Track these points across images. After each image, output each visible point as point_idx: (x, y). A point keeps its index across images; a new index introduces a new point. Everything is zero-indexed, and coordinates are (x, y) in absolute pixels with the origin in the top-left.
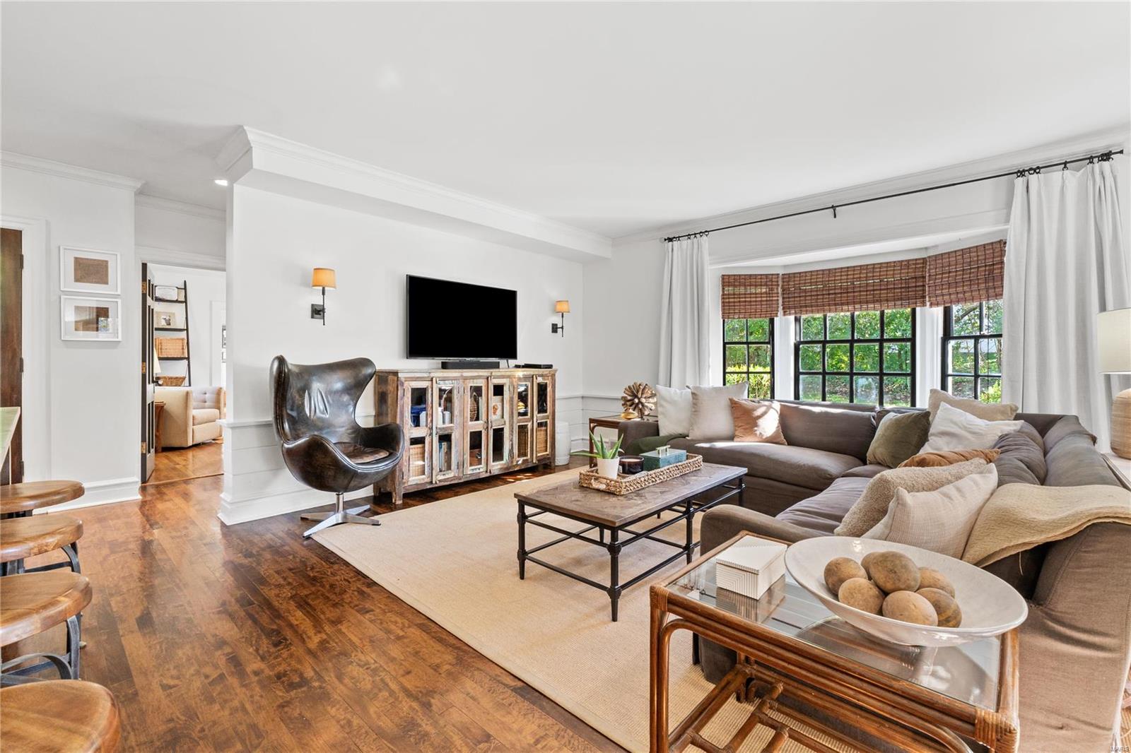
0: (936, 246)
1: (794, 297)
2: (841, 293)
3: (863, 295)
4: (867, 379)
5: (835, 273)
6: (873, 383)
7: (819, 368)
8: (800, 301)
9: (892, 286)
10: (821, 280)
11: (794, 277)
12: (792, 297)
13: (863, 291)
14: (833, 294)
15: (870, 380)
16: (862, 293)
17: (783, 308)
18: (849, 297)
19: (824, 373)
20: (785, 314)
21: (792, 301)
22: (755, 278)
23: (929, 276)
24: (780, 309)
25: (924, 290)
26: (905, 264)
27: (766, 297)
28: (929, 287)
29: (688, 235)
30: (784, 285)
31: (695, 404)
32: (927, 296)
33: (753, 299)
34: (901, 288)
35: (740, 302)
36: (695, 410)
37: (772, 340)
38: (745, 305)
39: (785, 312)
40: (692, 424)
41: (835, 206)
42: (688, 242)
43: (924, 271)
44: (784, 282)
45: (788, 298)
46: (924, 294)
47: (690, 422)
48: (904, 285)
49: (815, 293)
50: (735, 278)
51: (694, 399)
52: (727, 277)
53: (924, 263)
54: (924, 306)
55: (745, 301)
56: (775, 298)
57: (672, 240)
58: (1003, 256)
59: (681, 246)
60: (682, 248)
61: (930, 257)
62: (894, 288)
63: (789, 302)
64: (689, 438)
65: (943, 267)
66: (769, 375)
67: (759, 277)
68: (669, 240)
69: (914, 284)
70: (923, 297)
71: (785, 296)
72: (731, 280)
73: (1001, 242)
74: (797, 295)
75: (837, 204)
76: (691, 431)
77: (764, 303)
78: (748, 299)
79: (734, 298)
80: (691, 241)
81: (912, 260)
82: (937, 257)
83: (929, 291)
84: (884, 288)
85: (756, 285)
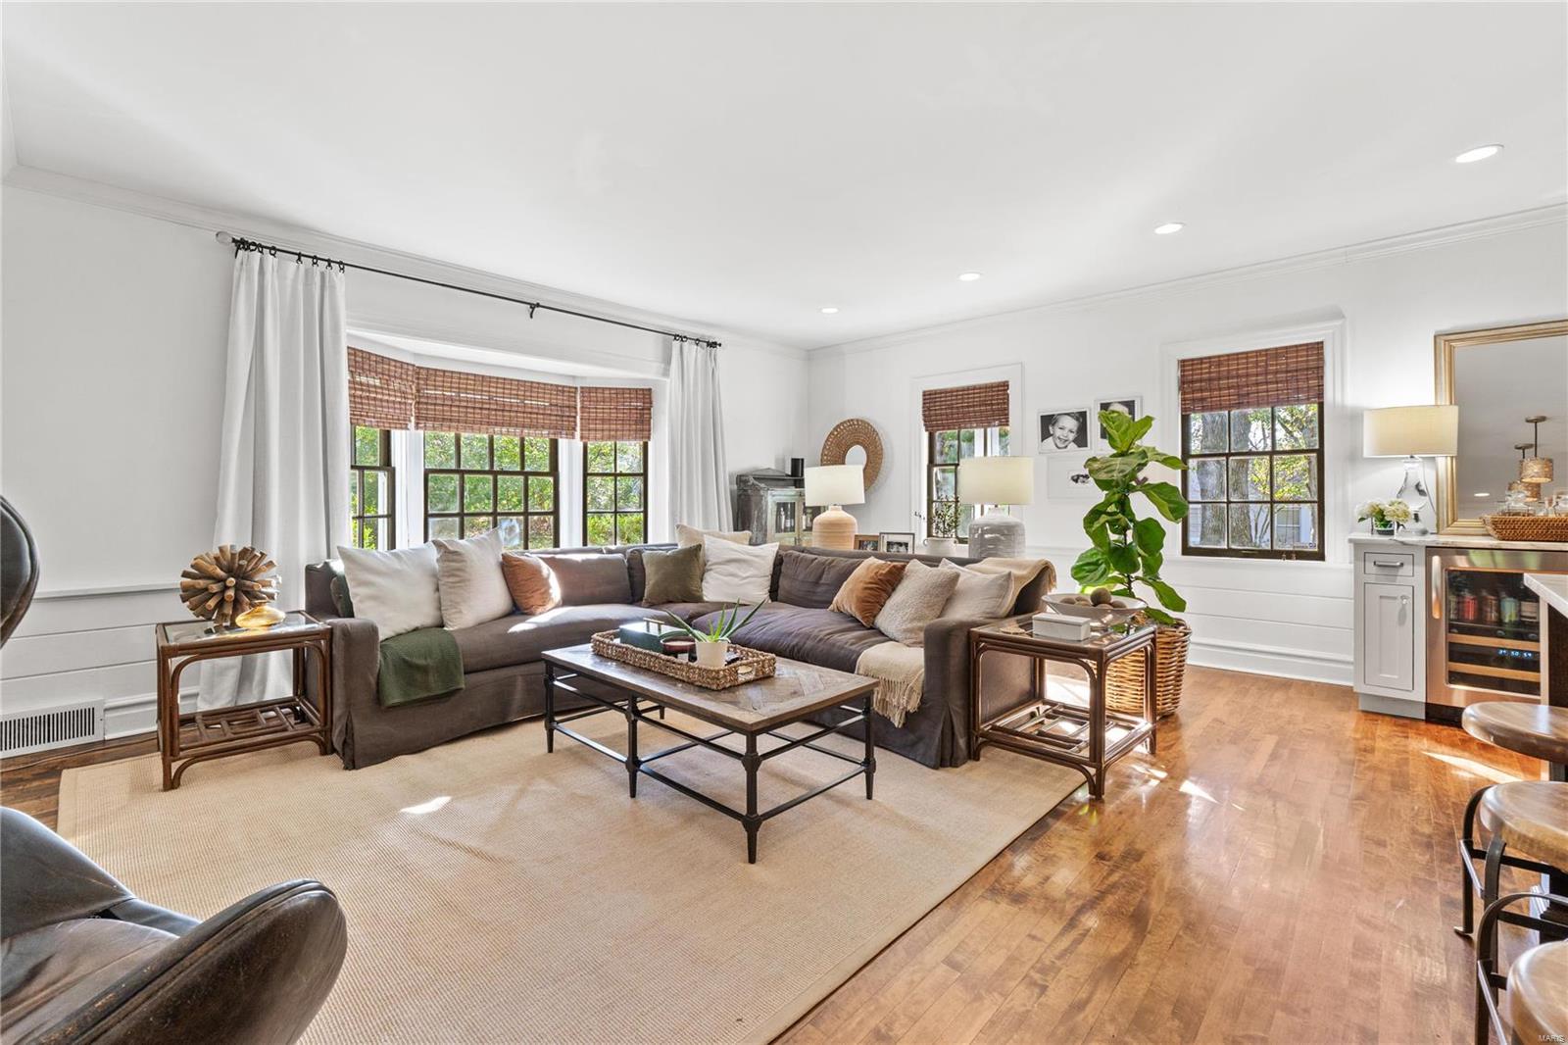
0: (583, 378)
1: (435, 404)
2: (496, 410)
3: (520, 417)
4: (511, 520)
5: (490, 382)
6: (517, 526)
7: (455, 509)
8: (443, 411)
9: (549, 412)
11: (436, 375)
12: (431, 404)
13: (520, 412)
14: (486, 409)
15: (515, 521)
16: (518, 415)
17: (417, 418)
19: (462, 515)
20: (417, 426)
21: (432, 410)
22: (389, 365)
23: (582, 407)
24: (413, 419)
25: (575, 422)
26: (560, 390)
27: (401, 397)
28: (581, 419)
29: (300, 255)
30: (418, 384)
31: (458, 569)
32: (578, 428)
33: (386, 398)
34: (556, 415)
35: (368, 398)
36: (457, 579)
37: (387, 464)
38: (376, 406)
39: (417, 424)
40: (455, 604)
41: (538, 305)
42: (298, 268)
43: (575, 401)
44: (418, 379)
45: (427, 404)
46: (576, 425)
47: (440, 603)
48: (559, 413)
49: (465, 404)
50: (362, 357)
51: (453, 561)
52: (353, 352)
53: (575, 393)
54: (573, 438)
55: (375, 399)
56: (410, 401)
57: (252, 247)
58: (651, 403)
59: (280, 271)
60: (282, 273)
61: (582, 388)
62: (550, 415)
63: (427, 409)
64: (451, 629)
65: (597, 401)
66: (386, 519)
67: (393, 363)
68: (242, 244)
69: (567, 414)
70: (574, 429)
71: (422, 400)
72: (357, 359)
73: (650, 390)
74: (439, 402)
75: (541, 304)
76: (457, 616)
77: (397, 406)
78: (379, 396)
79: (362, 390)
80: (306, 271)
81: (567, 387)
82: (590, 390)
83: (582, 423)
84: (541, 412)
85: (389, 376)
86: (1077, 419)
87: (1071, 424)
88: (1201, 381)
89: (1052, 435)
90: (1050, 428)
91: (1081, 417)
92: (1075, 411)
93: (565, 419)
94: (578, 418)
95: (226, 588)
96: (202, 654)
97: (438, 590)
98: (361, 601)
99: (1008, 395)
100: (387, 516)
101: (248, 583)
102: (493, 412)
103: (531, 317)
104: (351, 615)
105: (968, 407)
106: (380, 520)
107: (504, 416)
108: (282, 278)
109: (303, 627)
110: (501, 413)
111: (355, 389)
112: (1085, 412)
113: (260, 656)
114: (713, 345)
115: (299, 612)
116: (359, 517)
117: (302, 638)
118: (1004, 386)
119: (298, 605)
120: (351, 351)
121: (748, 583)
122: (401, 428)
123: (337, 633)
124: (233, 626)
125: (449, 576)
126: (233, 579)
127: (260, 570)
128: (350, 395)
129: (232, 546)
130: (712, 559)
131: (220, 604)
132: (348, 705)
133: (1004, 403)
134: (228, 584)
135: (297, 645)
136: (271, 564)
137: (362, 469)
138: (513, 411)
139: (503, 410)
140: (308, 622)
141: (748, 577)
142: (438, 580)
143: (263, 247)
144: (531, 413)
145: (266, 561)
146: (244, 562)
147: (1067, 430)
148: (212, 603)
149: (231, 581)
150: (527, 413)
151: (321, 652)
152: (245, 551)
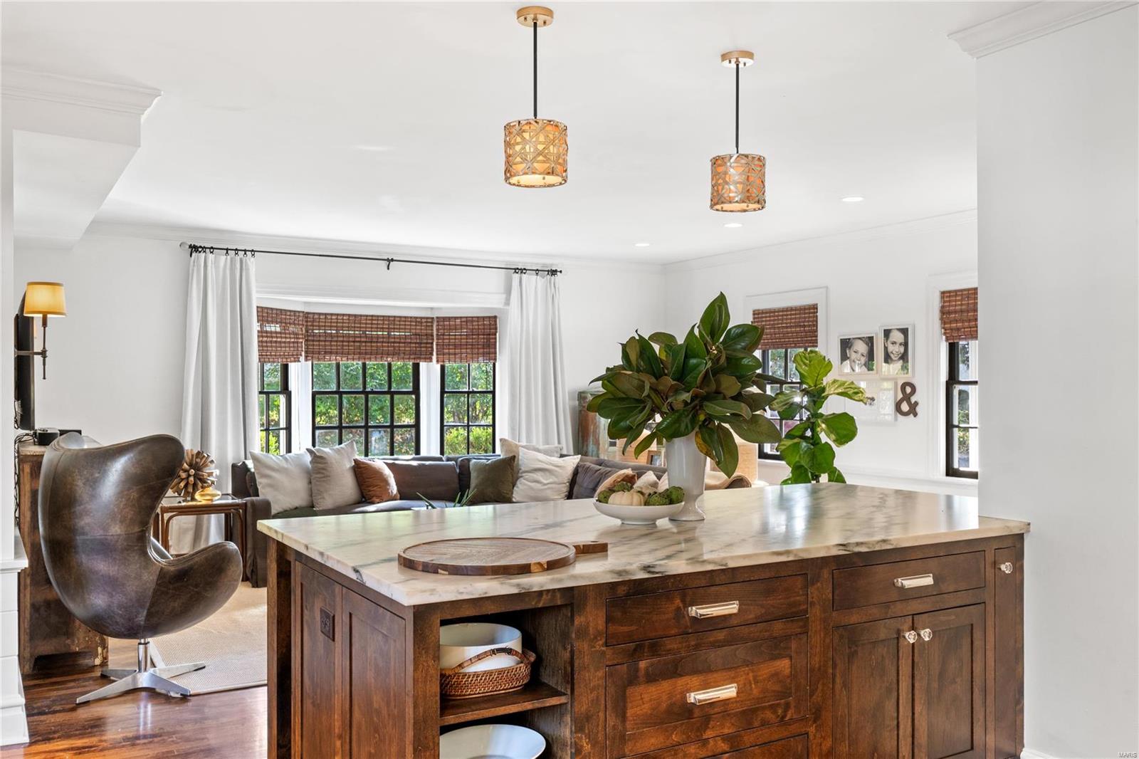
1: (319, 341)
2: (366, 342)
3: (385, 346)
4: (380, 432)
6: (385, 437)
7: (336, 422)
8: (325, 345)
9: (409, 341)
10: (347, 325)
11: (320, 318)
12: (317, 341)
13: (385, 342)
14: (358, 342)
15: (382, 432)
16: (384, 344)
17: (306, 352)
18: (373, 346)
19: (340, 428)
20: (306, 360)
21: (317, 345)
22: (286, 315)
23: (437, 335)
24: (303, 353)
25: (432, 347)
26: (418, 321)
27: (294, 338)
28: (437, 345)
29: (227, 250)
30: (307, 326)
31: (323, 469)
32: (435, 353)
33: (284, 340)
34: (416, 343)
35: (271, 342)
36: (322, 476)
37: (285, 390)
38: (276, 347)
39: (306, 357)
40: (320, 493)
41: (392, 260)
42: (226, 258)
43: (432, 330)
44: (307, 322)
45: (313, 341)
46: (433, 350)
47: (311, 490)
48: (418, 341)
49: (341, 339)
50: (267, 313)
51: (320, 463)
52: (261, 310)
53: (432, 322)
54: (431, 361)
55: (276, 342)
56: (301, 340)
57: (200, 249)
58: (496, 329)
59: (216, 262)
60: (217, 264)
61: (437, 318)
62: (410, 343)
63: (313, 345)
64: (318, 509)
65: (450, 329)
66: (285, 431)
67: (289, 313)
68: (194, 248)
69: (425, 341)
70: (432, 354)
71: (310, 338)
72: (264, 315)
73: (495, 317)
74: (322, 339)
75: (395, 259)
76: (321, 500)
77: (292, 345)
78: (279, 340)
79: (267, 337)
80: (232, 259)
81: (424, 318)
82: (444, 319)
83: (437, 349)
84: (402, 341)
85: (285, 323)
86: (867, 344)
87: (861, 347)
88: (955, 312)
89: (848, 358)
90: (848, 351)
91: (870, 341)
92: (866, 336)
93: (422, 345)
94: (435, 343)
95: (189, 476)
96: (180, 512)
97: (310, 483)
98: (263, 487)
99: (817, 316)
100: (286, 429)
101: (200, 473)
102: (364, 344)
103: (388, 269)
104: (258, 496)
105: (787, 327)
106: (281, 431)
107: (372, 346)
108: (217, 267)
109: (230, 501)
110: (369, 344)
111: (262, 337)
112: (873, 337)
113: (206, 516)
114: (554, 272)
115: (228, 494)
116: (266, 430)
117: (230, 508)
118: (814, 308)
119: (227, 491)
120: (259, 310)
121: (549, 488)
122: (295, 361)
123: (249, 505)
124: (193, 499)
125: (317, 473)
126: (192, 470)
127: (207, 466)
128: (259, 342)
129: (192, 450)
130: (523, 469)
131: (186, 486)
132: (254, 548)
133: (814, 325)
134: (191, 474)
135: (226, 511)
136: (212, 462)
137: (268, 393)
138: (380, 342)
139: (371, 342)
140: (233, 499)
141: (548, 484)
142: (311, 476)
143: (206, 248)
144: (394, 342)
145: (210, 460)
146: (198, 460)
147: (860, 354)
148: (182, 484)
149: (192, 472)
150: (391, 342)
151: (240, 516)
152: (198, 453)
